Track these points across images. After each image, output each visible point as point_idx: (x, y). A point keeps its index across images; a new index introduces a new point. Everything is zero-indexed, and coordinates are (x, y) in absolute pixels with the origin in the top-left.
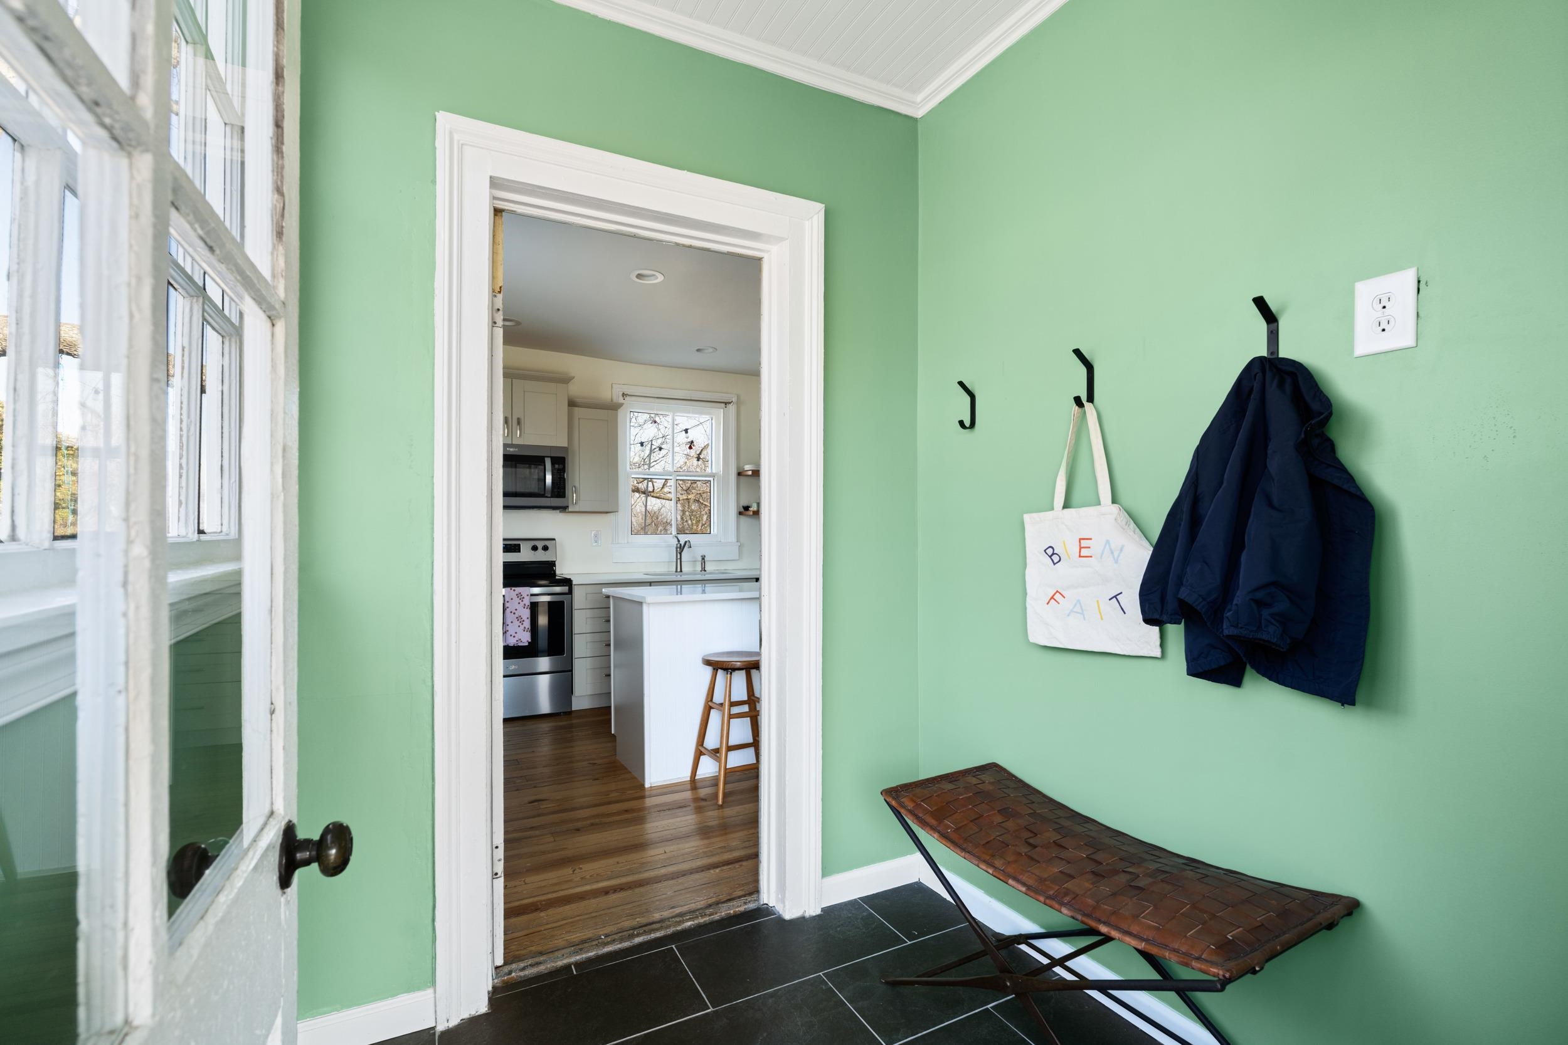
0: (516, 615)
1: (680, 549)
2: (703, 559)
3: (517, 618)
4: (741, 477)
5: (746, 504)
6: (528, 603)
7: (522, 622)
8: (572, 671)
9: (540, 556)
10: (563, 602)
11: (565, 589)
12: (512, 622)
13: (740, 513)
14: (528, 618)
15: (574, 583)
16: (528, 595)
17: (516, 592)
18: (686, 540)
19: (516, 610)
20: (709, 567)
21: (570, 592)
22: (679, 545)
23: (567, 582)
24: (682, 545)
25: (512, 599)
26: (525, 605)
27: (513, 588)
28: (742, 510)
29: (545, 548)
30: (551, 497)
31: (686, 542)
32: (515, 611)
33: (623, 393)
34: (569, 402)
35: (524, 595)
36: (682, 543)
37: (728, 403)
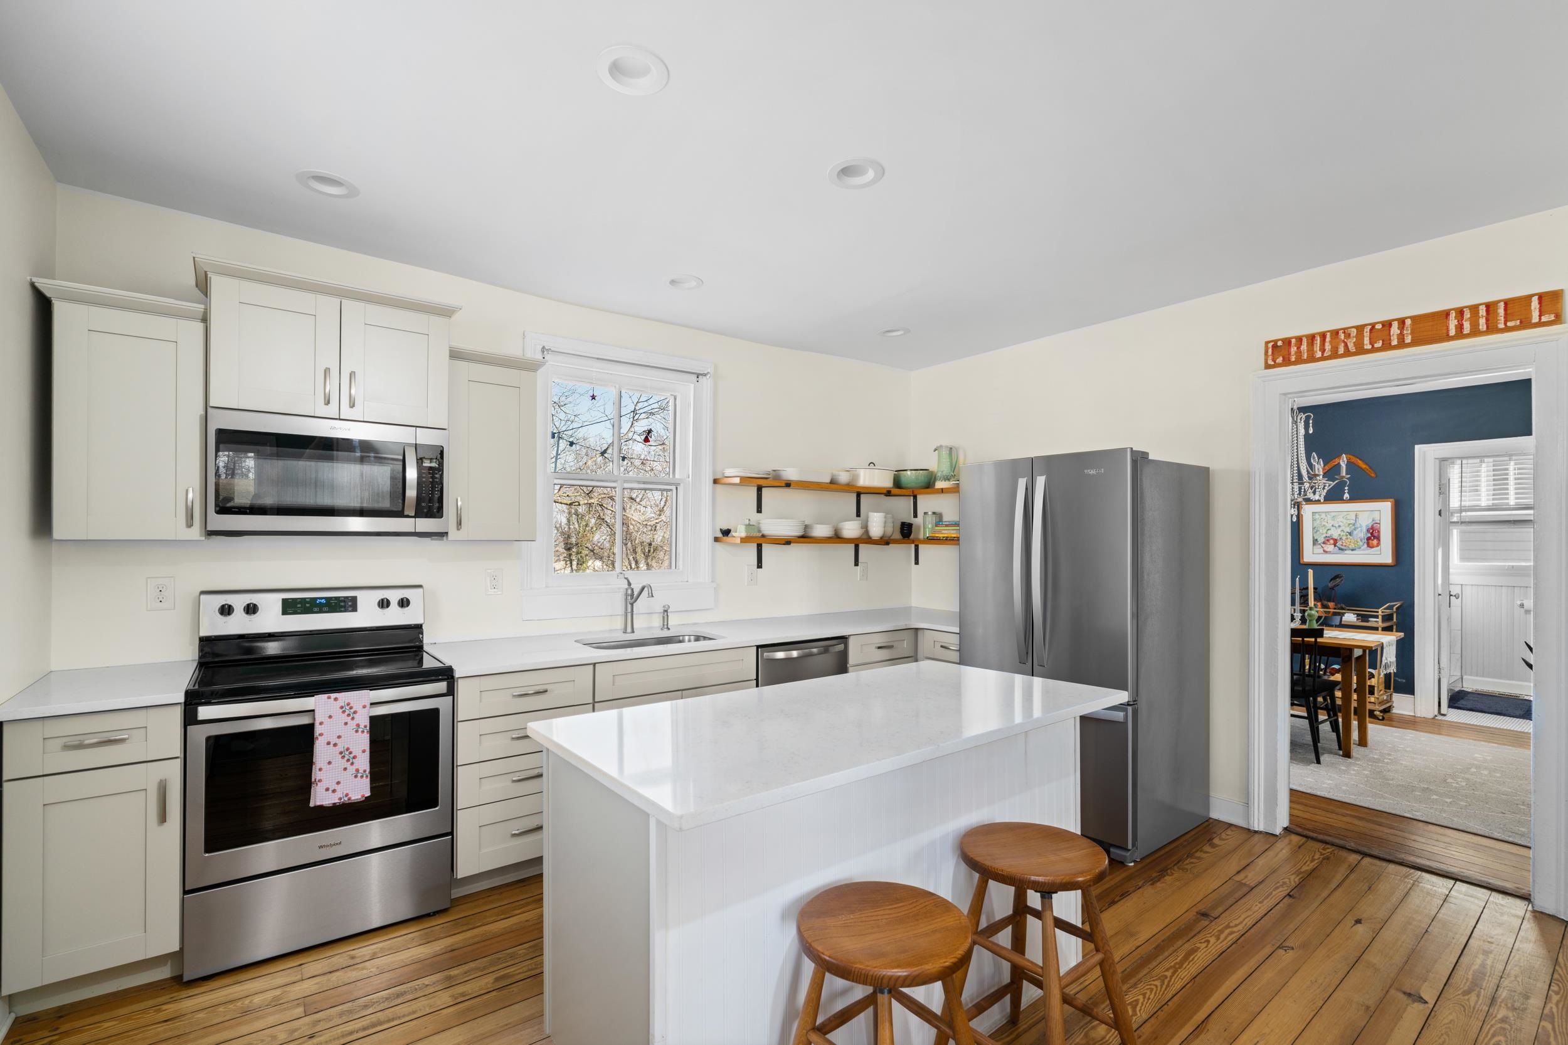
0: (340, 748)
1: (632, 598)
2: (666, 611)
3: (341, 753)
4: (718, 486)
5: (725, 528)
6: (365, 722)
7: (352, 759)
8: (451, 833)
9: (394, 617)
10: (435, 712)
11: (442, 686)
12: (330, 763)
13: (716, 539)
14: (364, 751)
15: (457, 675)
16: (364, 707)
17: (340, 703)
18: (644, 584)
19: (339, 737)
20: (673, 621)
21: (451, 691)
22: (629, 592)
23: (446, 674)
24: (636, 593)
25: (330, 717)
26: (358, 725)
27: (333, 695)
28: (720, 535)
29: (404, 603)
30: (415, 517)
31: (643, 589)
32: (337, 741)
33: (544, 347)
34: (451, 351)
35: (357, 706)
36: (637, 589)
37: (702, 375)
